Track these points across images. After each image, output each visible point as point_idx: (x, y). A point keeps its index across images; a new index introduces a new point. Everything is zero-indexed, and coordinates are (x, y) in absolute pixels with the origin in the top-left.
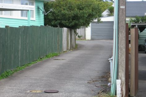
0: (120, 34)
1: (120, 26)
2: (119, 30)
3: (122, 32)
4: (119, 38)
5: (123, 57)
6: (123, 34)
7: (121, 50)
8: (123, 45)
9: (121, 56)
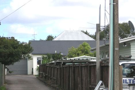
0: (115, 70)
1: (115, 64)
2: (115, 67)
3: (116, 68)
4: (115, 73)
5: (118, 88)
6: (117, 70)
7: (116, 82)
8: (118, 79)
9: (116, 87)
